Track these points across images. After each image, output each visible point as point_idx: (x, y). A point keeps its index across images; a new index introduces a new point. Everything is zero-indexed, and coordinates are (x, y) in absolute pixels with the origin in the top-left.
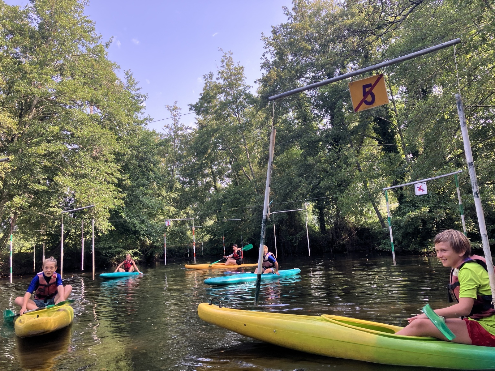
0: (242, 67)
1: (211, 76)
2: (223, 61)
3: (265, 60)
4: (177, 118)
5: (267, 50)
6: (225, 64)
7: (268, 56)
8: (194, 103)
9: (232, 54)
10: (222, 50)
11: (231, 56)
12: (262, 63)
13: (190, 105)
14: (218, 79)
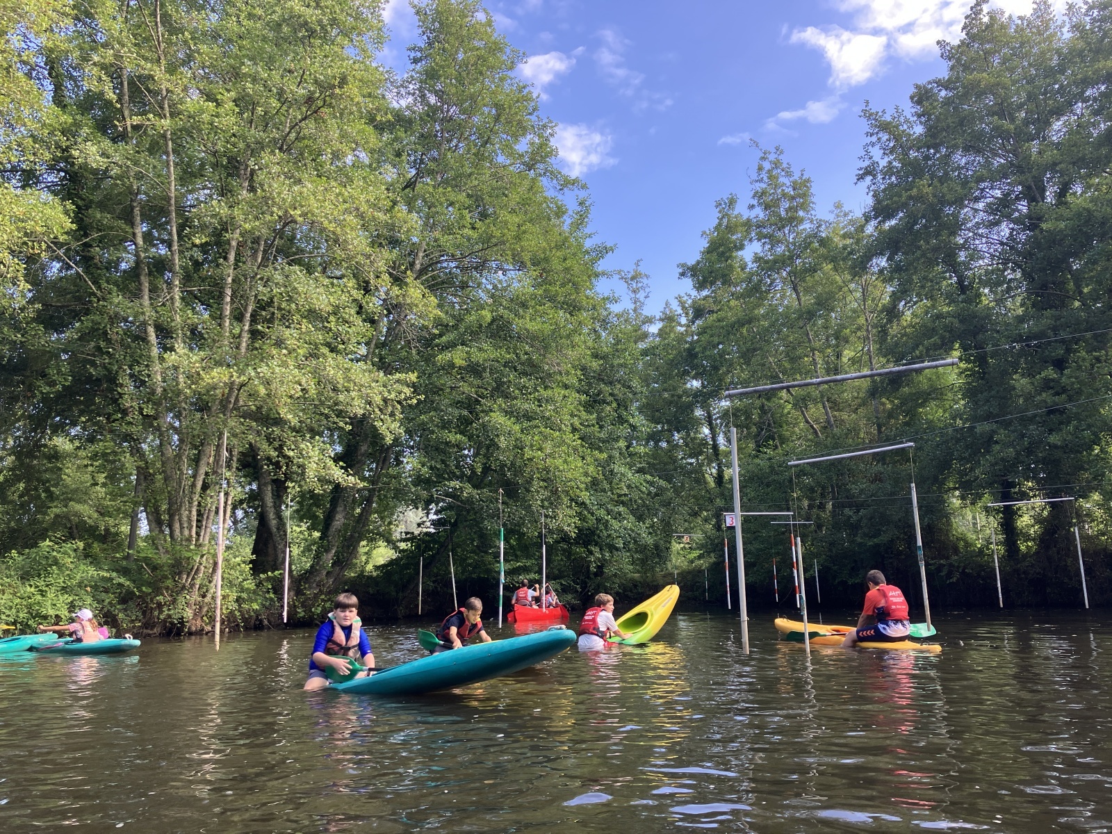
0: (808, 181)
1: (732, 202)
2: (760, 169)
3: (867, 163)
4: (641, 295)
5: (874, 139)
6: (764, 176)
7: (876, 153)
8: (691, 262)
9: (782, 152)
10: (757, 146)
11: (780, 157)
12: (861, 169)
13: (683, 265)
14: (752, 207)
